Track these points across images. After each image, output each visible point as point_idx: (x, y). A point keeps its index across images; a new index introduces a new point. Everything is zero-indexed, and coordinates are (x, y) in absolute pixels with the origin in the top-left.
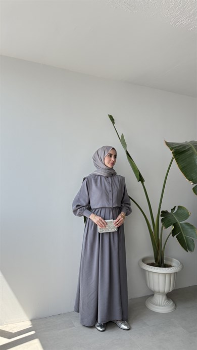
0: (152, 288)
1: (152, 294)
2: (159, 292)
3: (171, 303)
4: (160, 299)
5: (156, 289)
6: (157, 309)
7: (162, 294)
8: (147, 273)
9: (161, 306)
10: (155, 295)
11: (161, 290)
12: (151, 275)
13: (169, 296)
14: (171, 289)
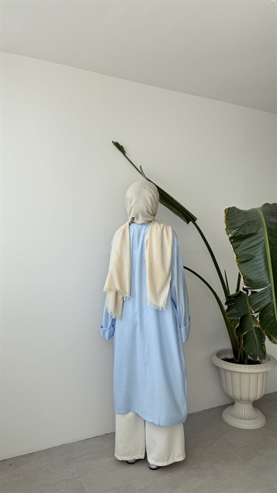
0: (231, 393)
1: (232, 403)
2: (241, 400)
3: (260, 415)
4: (244, 410)
5: (237, 394)
7: (246, 402)
8: (223, 372)
9: (245, 419)
10: (236, 403)
11: (245, 396)
12: (228, 375)
13: (257, 404)
14: (259, 395)
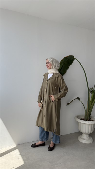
0: (82, 131)
2: (85, 133)
3: (91, 138)
4: (85, 136)
6: (83, 142)
7: (87, 134)
8: (79, 123)
9: (85, 140)
10: (83, 134)
11: (87, 132)
12: (82, 125)
13: (90, 135)
